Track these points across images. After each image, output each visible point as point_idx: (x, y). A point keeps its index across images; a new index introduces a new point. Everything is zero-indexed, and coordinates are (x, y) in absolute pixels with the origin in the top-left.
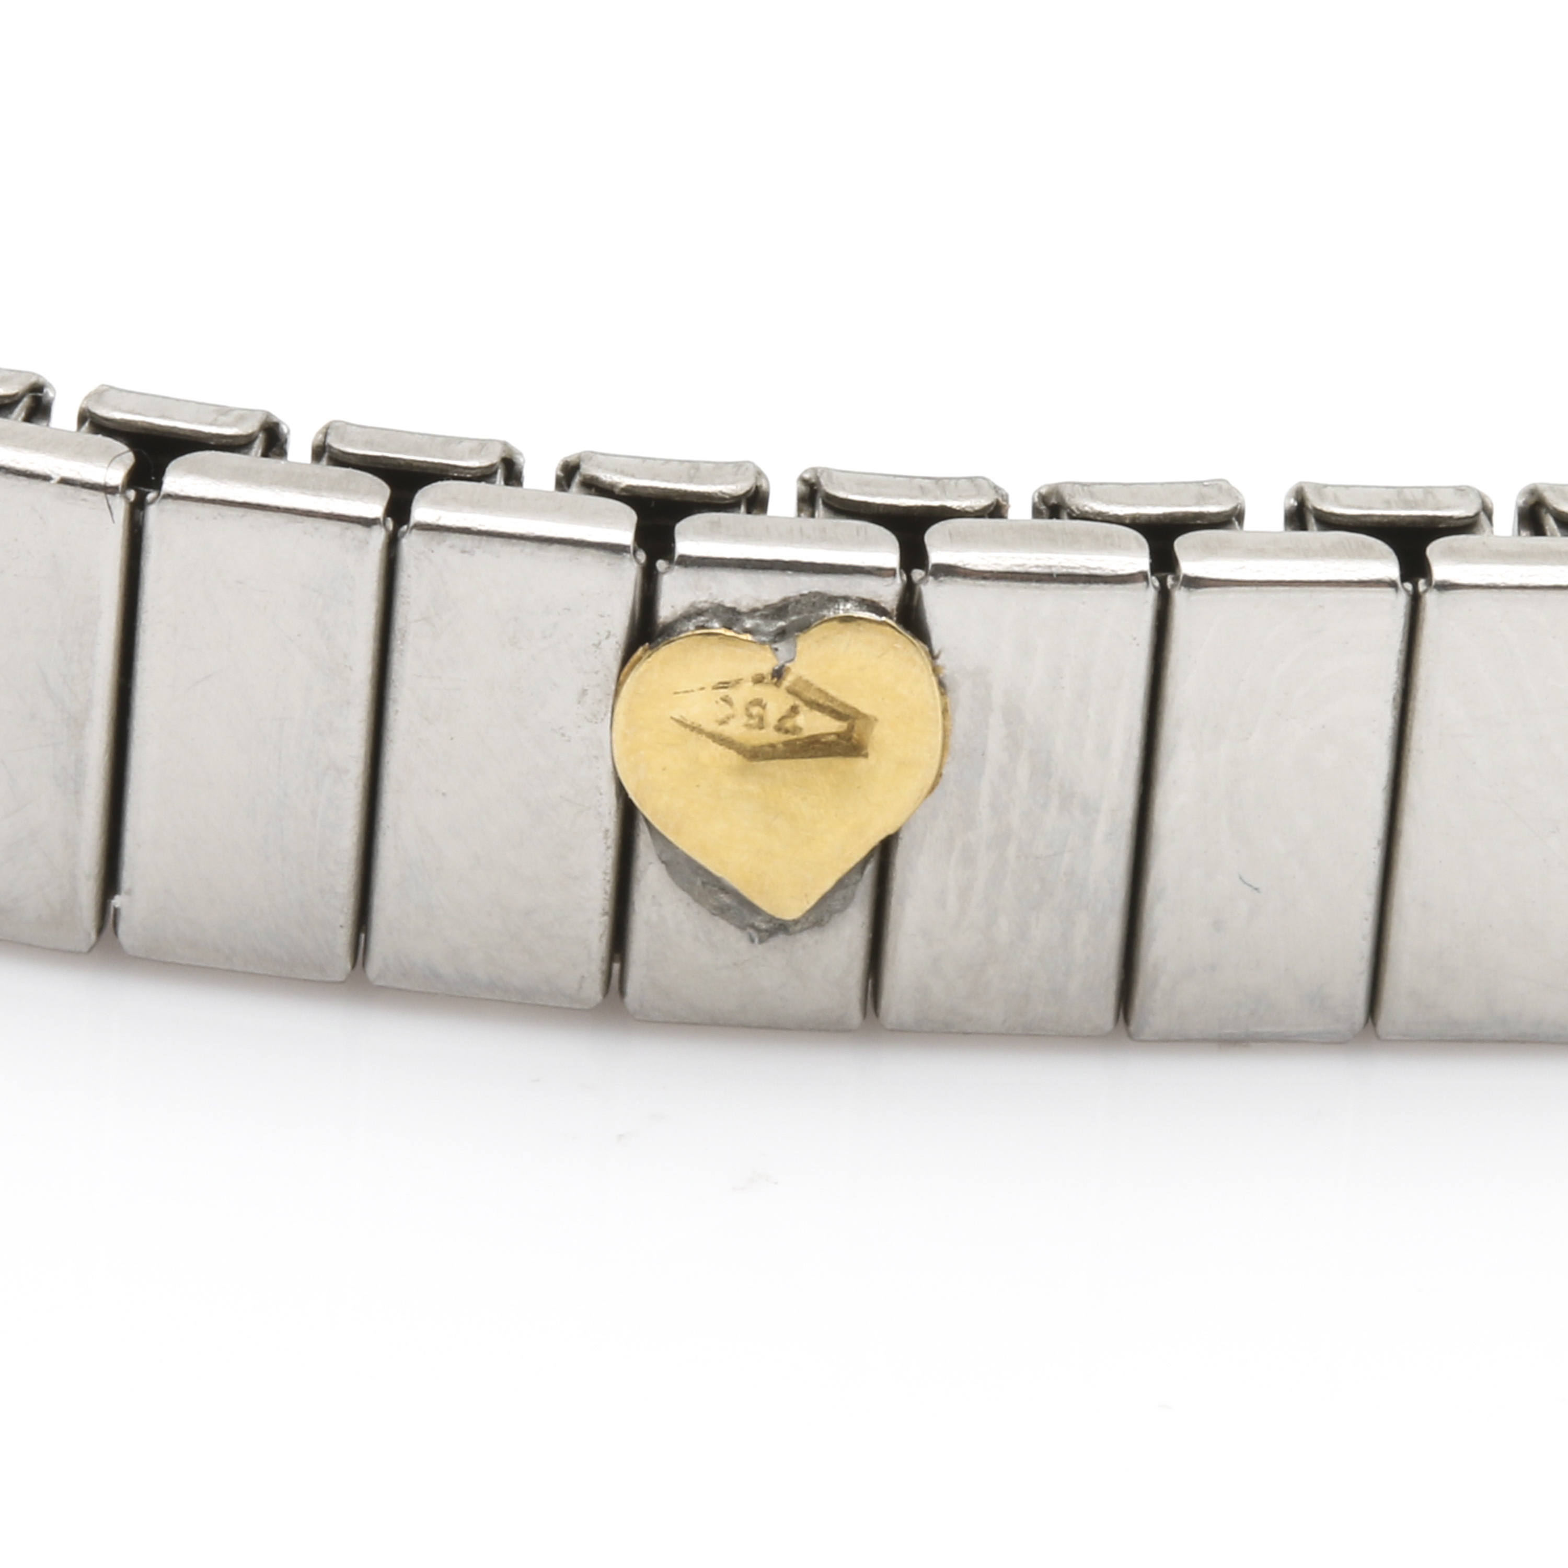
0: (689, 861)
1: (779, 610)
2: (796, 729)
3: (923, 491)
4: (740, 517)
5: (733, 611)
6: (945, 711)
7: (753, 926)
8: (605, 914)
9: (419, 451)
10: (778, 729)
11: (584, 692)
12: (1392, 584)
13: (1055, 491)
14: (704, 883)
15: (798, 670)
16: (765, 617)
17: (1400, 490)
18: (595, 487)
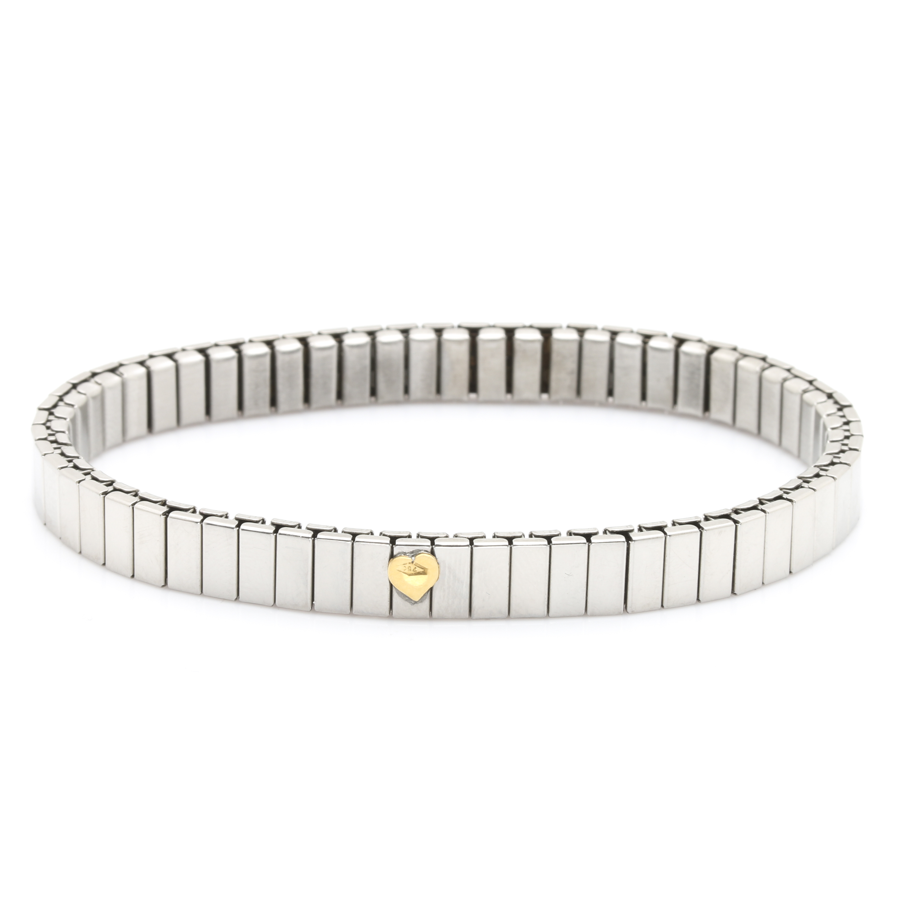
0: (401, 592)
1: (412, 552)
2: (416, 571)
3: (435, 535)
4: (407, 539)
5: (405, 553)
6: (439, 567)
7: (411, 603)
8: (389, 601)
9: (350, 530)
10: (413, 571)
11: (383, 566)
12: (507, 546)
13: (456, 534)
14: (403, 596)
15: (415, 562)
16: (410, 553)
17: (510, 532)
18: (384, 535)
